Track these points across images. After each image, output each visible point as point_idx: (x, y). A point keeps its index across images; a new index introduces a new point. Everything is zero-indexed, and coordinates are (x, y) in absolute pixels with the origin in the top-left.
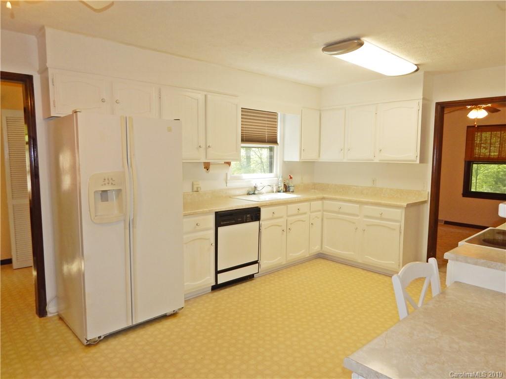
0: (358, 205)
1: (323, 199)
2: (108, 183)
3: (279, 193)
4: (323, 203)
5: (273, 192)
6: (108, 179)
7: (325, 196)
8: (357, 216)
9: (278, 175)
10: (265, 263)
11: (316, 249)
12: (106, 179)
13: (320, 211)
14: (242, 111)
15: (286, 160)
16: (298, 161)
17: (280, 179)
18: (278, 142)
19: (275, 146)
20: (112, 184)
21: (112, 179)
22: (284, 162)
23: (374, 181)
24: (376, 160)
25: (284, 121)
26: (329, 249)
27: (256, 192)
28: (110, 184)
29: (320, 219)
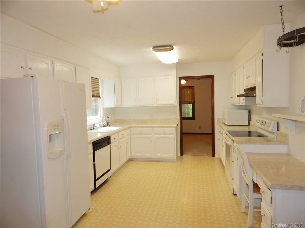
0: (151, 129)
1: (130, 127)
2: (56, 128)
3: (104, 127)
4: (130, 130)
5: (101, 127)
6: (56, 126)
7: (131, 126)
8: (151, 134)
9: (101, 116)
10: (113, 169)
11: (129, 156)
12: (55, 125)
13: (129, 135)
14: (92, 79)
15: (105, 107)
16: (114, 107)
17: (104, 119)
18: (101, 96)
19: (99, 99)
20: (58, 129)
21: (57, 125)
22: (104, 108)
23: (151, 116)
24: (155, 105)
25: (102, 84)
26: (135, 155)
27: (95, 128)
28: (57, 129)
29: (130, 138)
